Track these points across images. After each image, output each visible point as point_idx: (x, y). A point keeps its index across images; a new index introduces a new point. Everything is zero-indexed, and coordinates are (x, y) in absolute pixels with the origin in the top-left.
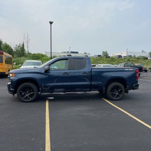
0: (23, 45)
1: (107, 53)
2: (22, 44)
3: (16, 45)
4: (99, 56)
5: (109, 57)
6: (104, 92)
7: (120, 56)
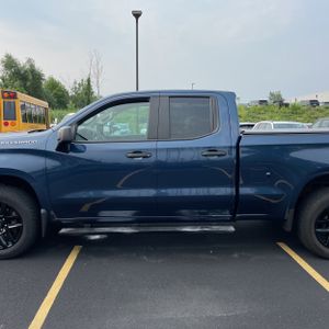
0: (89, 81)
1: (279, 96)
2: (85, 79)
3: (75, 83)
4: (262, 102)
5: (287, 105)
6: (288, 227)
7: (314, 103)
